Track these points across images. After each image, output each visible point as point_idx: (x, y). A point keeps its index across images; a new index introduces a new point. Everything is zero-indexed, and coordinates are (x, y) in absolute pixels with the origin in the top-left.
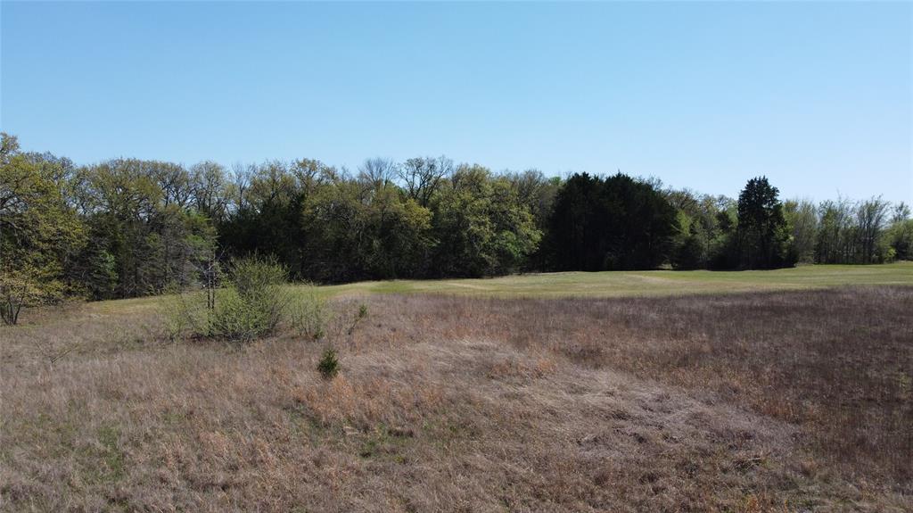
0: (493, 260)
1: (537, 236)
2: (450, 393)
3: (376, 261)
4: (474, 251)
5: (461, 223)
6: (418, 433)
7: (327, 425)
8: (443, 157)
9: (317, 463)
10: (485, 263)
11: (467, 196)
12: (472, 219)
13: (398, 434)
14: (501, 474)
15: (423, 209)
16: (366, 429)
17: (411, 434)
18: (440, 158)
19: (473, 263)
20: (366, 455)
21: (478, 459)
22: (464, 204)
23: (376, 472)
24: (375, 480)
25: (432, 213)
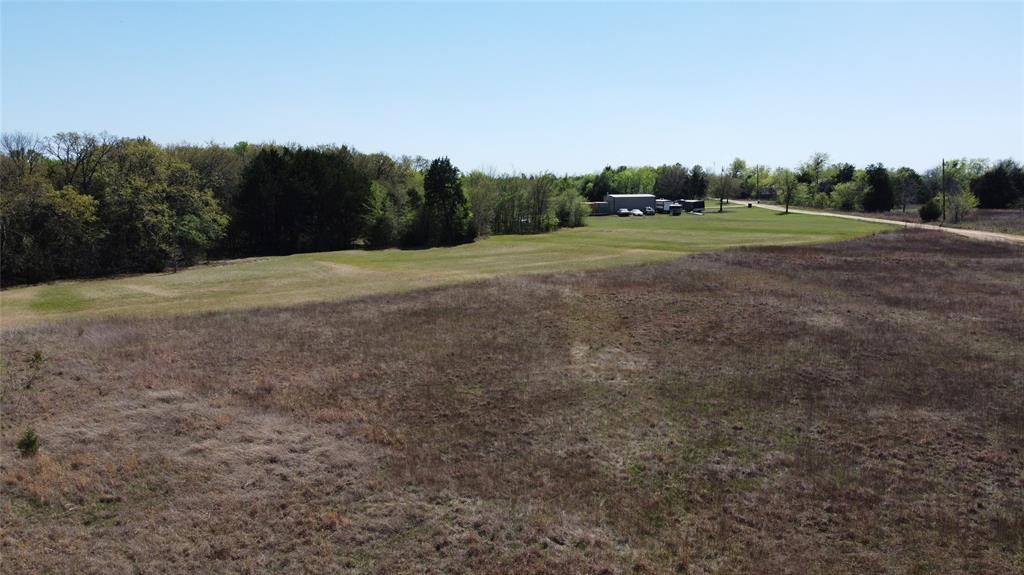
0: (174, 252)
1: (224, 220)
2: (145, 456)
3: (29, 261)
4: (151, 242)
5: (133, 212)
6: (125, 498)
7: (46, 504)
8: (106, 132)
9: (51, 538)
10: (167, 255)
11: (139, 182)
12: (146, 207)
13: (109, 501)
14: (190, 521)
15: (85, 197)
16: (81, 501)
17: (119, 500)
18: (101, 134)
19: (151, 256)
20: (87, 524)
21: (173, 513)
22: (137, 191)
23: (100, 536)
24: (100, 543)
25: (97, 202)
